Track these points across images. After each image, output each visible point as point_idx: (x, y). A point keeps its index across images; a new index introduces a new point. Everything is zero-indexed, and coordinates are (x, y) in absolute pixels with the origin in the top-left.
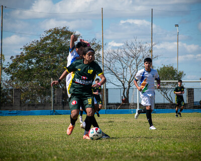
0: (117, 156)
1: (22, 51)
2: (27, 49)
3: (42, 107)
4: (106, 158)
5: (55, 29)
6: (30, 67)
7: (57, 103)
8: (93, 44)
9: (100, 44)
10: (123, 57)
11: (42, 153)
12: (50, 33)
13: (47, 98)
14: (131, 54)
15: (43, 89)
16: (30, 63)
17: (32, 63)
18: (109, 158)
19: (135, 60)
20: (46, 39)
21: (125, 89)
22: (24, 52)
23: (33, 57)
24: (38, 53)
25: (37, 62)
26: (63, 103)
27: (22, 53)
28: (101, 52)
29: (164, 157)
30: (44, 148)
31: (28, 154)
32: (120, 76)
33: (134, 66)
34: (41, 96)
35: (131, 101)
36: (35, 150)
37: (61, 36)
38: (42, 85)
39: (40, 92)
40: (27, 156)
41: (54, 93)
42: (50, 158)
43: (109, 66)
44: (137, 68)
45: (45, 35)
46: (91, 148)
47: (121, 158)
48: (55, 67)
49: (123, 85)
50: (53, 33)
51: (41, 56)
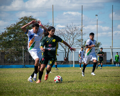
0: (61, 92)
1: (5, 30)
2: (8, 29)
3: (17, 63)
5: (25, 17)
6: (10, 40)
7: (26, 61)
8: (48, 26)
10: (65, 34)
11: (17, 90)
12: (22, 20)
13: (20, 58)
14: (70, 32)
15: (18, 53)
16: (10, 37)
18: (56, 93)
19: (72, 36)
20: (20, 23)
21: (66, 52)
22: (7, 31)
23: (12, 34)
24: (15, 31)
25: (14, 37)
26: (29, 61)
27: (5, 31)
29: (89, 93)
30: (18, 88)
31: (8, 91)
33: (72, 39)
34: (16, 57)
35: (70, 60)
36: (13, 89)
37: (29, 21)
38: (17, 50)
39: (16, 54)
40: (8, 92)
41: (24, 55)
42: (21, 93)
45: (19, 21)
46: (46, 87)
47: (64, 93)
48: (25, 40)
49: (65, 50)
50: (24, 20)
51: (17, 33)
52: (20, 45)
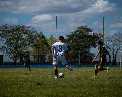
0: (112, 87)
2: (68, 36)
3: (75, 64)
4: (107, 88)
5: (81, 27)
6: (69, 45)
7: (82, 62)
8: (99, 34)
9: (102, 34)
10: (113, 40)
11: (76, 85)
12: (78, 29)
13: (77, 59)
14: (117, 39)
15: (75, 55)
16: (69, 43)
17: (70, 43)
19: (119, 42)
20: (77, 31)
21: (114, 55)
22: (66, 38)
23: (70, 40)
24: (73, 38)
25: (72, 43)
26: (84, 61)
28: (103, 38)
30: (77, 83)
31: (70, 85)
32: (112, 49)
33: (119, 44)
34: (74, 58)
35: (117, 61)
36: (73, 84)
37: (84, 30)
38: (74, 53)
40: (69, 86)
41: (80, 57)
42: (80, 87)
43: (106, 44)
44: (120, 45)
46: (99, 83)
47: (114, 88)
48: (81, 45)
49: (113, 53)
50: (80, 29)
51: (74, 40)
52: (77, 49)
